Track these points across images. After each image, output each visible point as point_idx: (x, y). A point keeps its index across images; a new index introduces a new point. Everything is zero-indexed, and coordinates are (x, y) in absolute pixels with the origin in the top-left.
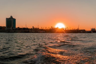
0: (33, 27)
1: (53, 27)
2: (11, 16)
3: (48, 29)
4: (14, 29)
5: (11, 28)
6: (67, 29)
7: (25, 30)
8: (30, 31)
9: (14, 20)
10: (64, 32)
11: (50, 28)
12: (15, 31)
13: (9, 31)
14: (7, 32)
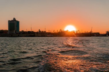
0: (39, 30)
1: (62, 30)
2: (14, 18)
3: (57, 32)
4: (18, 32)
5: (14, 32)
6: (78, 32)
7: (31, 34)
8: (36, 34)
9: (18, 22)
10: (75, 36)
11: (59, 31)
12: (19, 35)
13: (12, 35)
14: (10, 37)
